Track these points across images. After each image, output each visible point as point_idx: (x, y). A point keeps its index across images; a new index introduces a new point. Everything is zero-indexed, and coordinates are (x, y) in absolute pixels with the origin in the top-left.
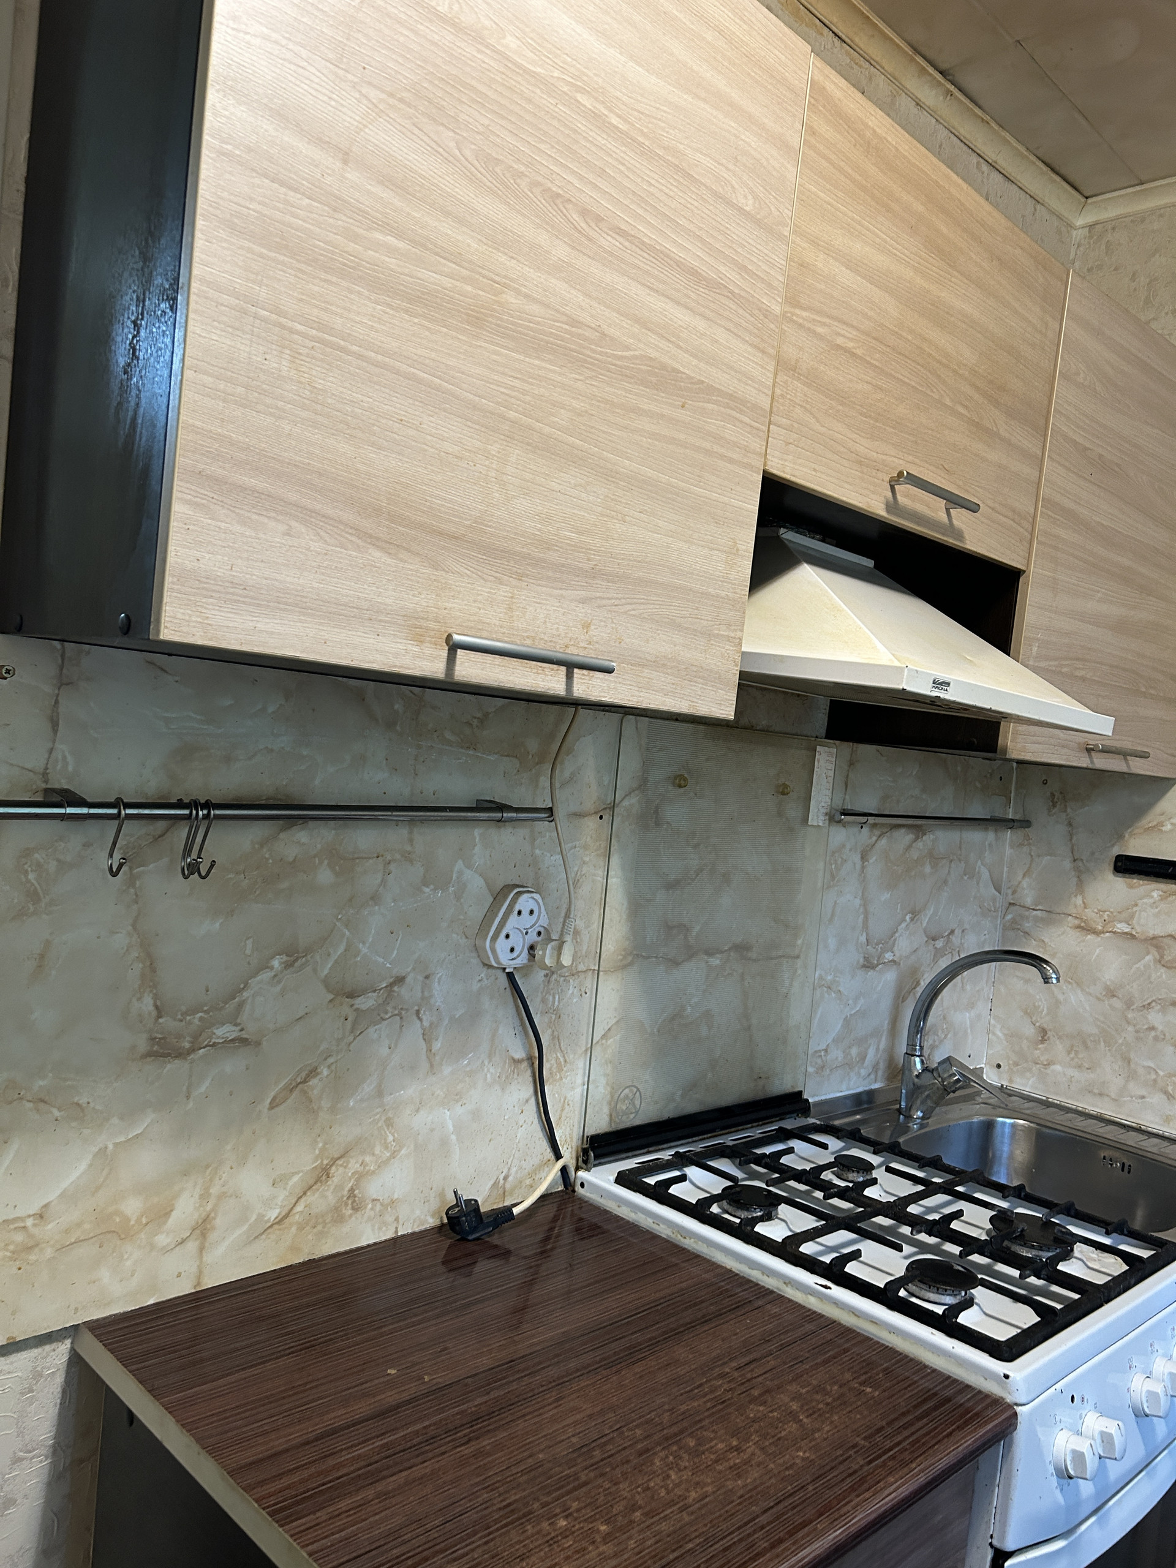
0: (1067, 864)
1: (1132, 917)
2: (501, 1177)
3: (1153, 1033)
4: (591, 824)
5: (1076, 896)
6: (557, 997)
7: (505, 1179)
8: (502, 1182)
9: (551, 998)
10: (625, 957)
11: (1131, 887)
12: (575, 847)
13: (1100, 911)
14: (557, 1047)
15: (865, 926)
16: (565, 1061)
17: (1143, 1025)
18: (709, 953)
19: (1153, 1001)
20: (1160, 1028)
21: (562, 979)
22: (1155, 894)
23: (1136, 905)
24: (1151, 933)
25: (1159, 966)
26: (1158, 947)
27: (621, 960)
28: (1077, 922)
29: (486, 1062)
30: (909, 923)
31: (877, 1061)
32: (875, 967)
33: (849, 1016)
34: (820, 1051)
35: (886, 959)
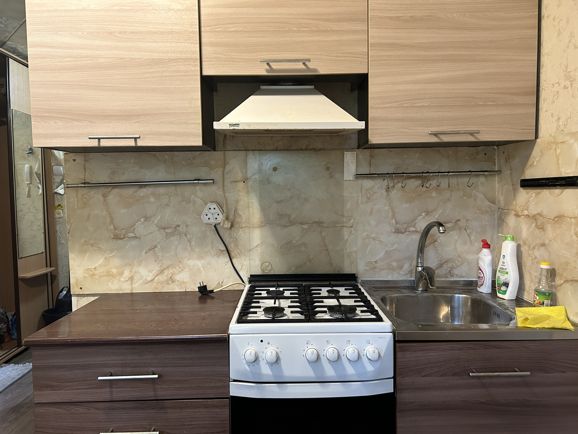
0: (511, 187)
1: (528, 207)
4: (241, 184)
5: (514, 201)
6: (235, 234)
8: (221, 283)
9: (233, 234)
11: (527, 193)
12: (235, 191)
13: (520, 206)
14: (237, 248)
15: (394, 216)
16: (241, 252)
17: (533, 256)
18: (301, 224)
19: (535, 245)
20: (538, 257)
21: (236, 229)
22: (533, 195)
23: (529, 201)
24: (533, 215)
25: (536, 229)
26: (536, 220)
27: (260, 224)
28: (514, 212)
29: (211, 250)
30: (425, 216)
31: (411, 269)
32: (404, 233)
33: (389, 251)
34: (372, 262)
35: (411, 230)
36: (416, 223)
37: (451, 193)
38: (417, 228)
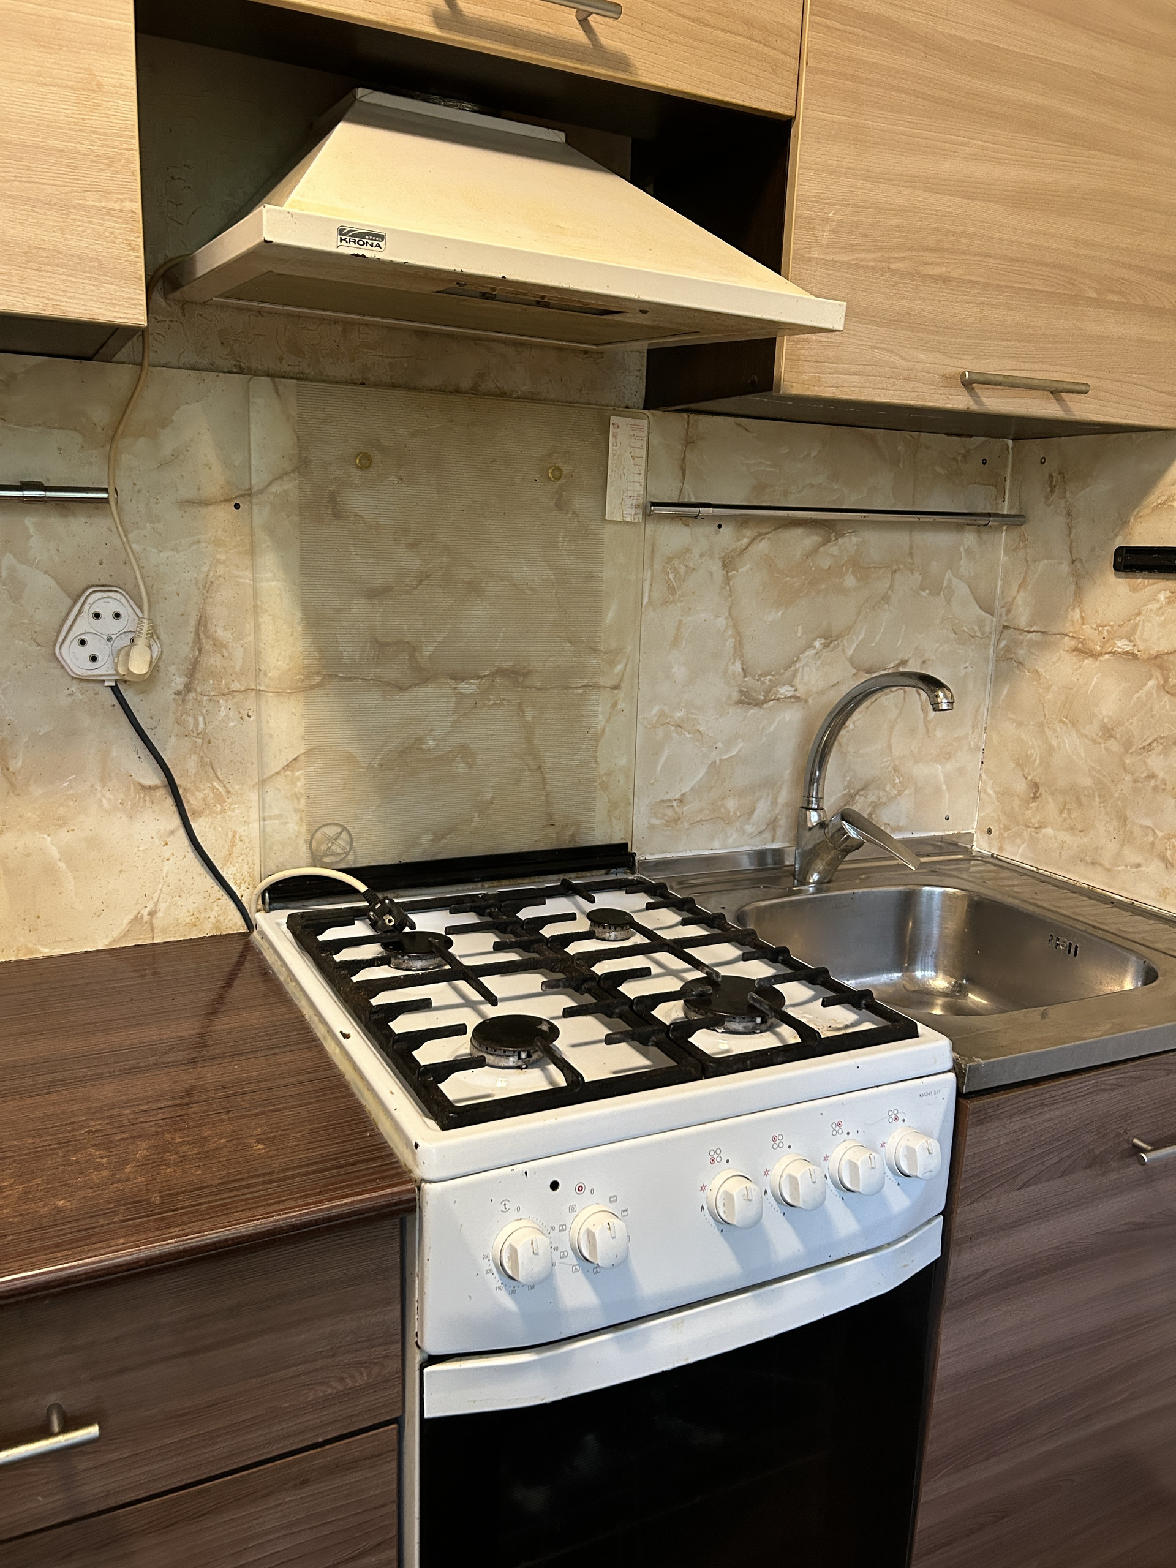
0: (1065, 568)
1: (1134, 630)
2: (145, 912)
3: (1153, 783)
4: (223, 514)
5: (1073, 609)
6: (201, 719)
7: (152, 914)
8: (146, 918)
9: (191, 720)
10: (307, 677)
11: (1134, 590)
12: (199, 542)
13: (1099, 626)
14: (212, 775)
15: (739, 651)
16: (229, 792)
17: (1142, 772)
18: (457, 677)
19: (1155, 740)
20: (1161, 775)
21: (205, 698)
22: (1162, 597)
23: (1139, 614)
24: (1154, 652)
25: (1163, 693)
26: (1161, 668)
27: (302, 681)
28: (1073, 643)
29: (99, 788)
30: (821, 651)
31: (774, 816)
32: (763, 704)
33: (718, 762)
34: (670, 801)
35: (781, 694)
36: (796, 671)
37: (892, 580)
38: (799, 687)
